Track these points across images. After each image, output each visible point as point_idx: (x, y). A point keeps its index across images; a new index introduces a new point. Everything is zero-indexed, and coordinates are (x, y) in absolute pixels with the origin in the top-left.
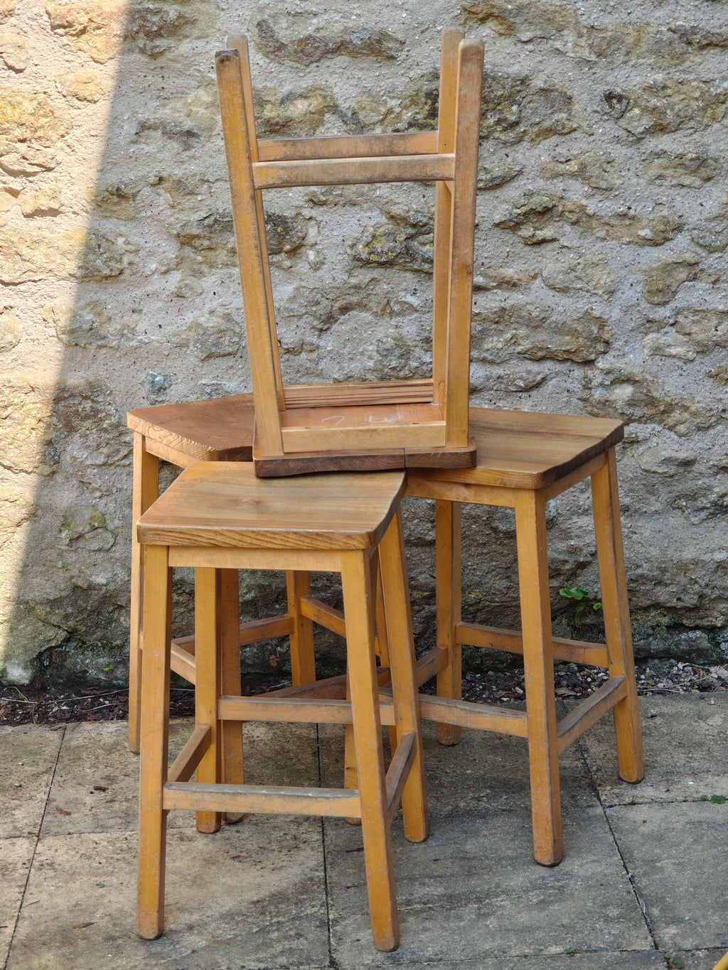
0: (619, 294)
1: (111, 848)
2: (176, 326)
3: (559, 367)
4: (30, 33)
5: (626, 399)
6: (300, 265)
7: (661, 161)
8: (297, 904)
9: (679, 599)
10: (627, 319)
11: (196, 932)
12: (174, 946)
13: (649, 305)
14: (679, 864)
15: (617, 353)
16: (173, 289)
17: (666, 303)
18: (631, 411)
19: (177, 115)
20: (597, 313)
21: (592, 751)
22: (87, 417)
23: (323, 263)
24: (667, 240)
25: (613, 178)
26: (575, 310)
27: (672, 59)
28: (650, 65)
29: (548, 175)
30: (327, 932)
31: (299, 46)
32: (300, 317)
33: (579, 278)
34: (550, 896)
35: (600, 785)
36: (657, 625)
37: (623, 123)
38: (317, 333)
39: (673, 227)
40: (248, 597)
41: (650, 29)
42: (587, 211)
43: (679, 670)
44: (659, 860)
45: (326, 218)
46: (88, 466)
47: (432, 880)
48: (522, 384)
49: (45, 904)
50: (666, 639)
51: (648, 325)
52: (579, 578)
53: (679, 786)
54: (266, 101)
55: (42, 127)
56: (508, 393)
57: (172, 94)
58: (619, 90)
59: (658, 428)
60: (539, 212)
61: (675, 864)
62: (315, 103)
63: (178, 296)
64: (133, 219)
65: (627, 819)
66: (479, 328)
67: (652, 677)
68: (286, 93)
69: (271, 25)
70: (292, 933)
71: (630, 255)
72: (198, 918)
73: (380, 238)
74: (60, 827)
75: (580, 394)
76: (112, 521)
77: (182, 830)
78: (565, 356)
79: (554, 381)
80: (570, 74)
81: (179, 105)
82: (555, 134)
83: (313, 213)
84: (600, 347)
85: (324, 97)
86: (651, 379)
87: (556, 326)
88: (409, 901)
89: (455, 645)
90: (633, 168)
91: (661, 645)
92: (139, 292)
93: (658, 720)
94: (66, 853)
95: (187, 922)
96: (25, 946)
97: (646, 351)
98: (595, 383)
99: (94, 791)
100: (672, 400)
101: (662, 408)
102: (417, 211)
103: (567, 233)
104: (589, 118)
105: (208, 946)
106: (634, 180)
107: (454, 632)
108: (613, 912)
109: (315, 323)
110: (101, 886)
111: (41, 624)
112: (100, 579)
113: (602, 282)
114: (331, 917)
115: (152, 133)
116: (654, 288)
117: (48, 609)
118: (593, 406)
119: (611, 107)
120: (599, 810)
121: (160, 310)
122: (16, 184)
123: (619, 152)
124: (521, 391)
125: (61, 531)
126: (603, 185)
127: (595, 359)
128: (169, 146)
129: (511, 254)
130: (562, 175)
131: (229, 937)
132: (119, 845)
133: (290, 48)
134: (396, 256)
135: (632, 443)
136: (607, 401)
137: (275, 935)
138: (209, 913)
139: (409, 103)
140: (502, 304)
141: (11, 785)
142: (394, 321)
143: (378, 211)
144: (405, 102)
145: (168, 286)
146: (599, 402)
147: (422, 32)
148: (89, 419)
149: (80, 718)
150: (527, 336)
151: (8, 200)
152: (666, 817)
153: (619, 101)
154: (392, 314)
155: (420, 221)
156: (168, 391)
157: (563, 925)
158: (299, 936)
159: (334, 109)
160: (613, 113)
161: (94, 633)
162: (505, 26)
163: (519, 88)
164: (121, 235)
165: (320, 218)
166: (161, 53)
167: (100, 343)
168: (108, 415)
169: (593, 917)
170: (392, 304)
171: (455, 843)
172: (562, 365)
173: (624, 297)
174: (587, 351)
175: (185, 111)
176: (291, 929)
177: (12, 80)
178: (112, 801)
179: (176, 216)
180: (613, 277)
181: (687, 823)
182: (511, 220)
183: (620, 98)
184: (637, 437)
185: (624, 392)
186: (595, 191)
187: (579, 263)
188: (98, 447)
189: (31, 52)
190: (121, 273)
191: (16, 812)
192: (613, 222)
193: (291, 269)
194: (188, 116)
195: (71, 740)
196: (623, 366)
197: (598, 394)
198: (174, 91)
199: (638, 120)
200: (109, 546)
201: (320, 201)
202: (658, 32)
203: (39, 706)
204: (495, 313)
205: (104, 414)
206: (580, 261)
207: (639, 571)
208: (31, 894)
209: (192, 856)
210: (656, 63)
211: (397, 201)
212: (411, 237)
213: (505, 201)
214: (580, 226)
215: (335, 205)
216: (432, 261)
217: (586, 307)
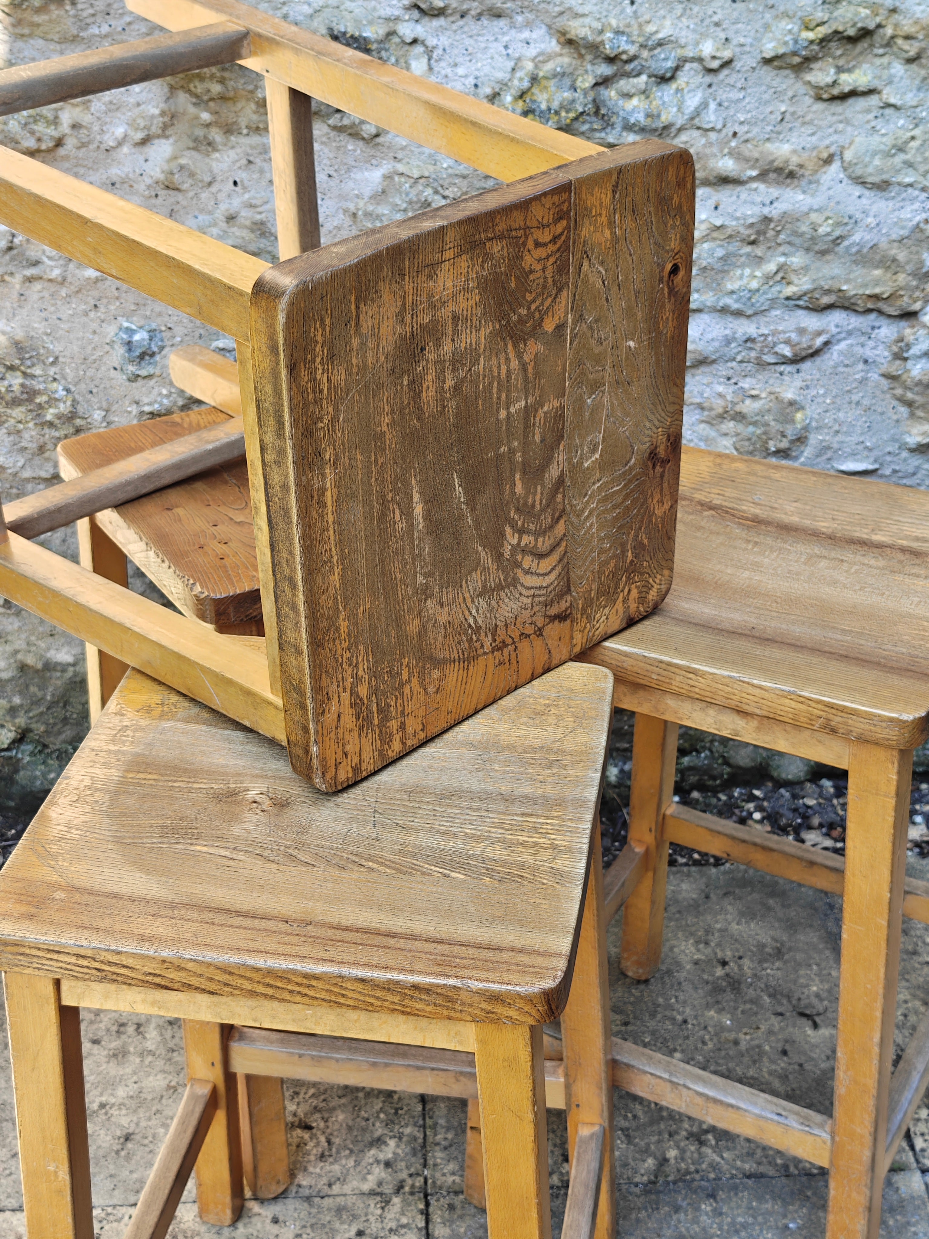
3: (854, 321)
16: (159, 175)
22: (16, 402)
26: (896, 223)
33: (909, 165)
45: (444, 41)
46: (28, 480)
48: (787, 351)
56: (761, 365)
60: (849, 37)
63: (168, 187)
64: (75, 39)
66: (720, 253)
73: (544, 82)
75: (884, 369)
78: (869, 305)
79: (843, 345)
83: (420, 30)
87: (858, 252)
89: (659, 844)
98: (915, 350)
102: (618, 32)
103: (896, 80)
107: (662, 823)
112: (63, 655)
118: (907, 388)
124: (783, 363)
127: (921, 310)
129: (788, 117)
134: (576, 119)
140: (766, 211)
143: (544, 28)
145: (147, 167)
146: (919, 383)
148: (19, 405)
150: (805, 269)
155: (624, 52)
156: (157, 358)
161: (59, 733)
165: (431, 42)
167: (29, 272)
168: (53, 401)
172: (862, 320)
174: (910, 297)
182: (794, 54)
187: (913, 138)
190: (59, 143)
193: (378, 140)
197: (918, 370)
201: (433, 9)
204: (752, 225)
205: (44, 398)
206: (917, 132)
211: (580, 10)
212: (604, 82)
213: (786, 15)
214: (922, 66)
215: (462, 16)
216: (642, 130)
217: (918, 219)
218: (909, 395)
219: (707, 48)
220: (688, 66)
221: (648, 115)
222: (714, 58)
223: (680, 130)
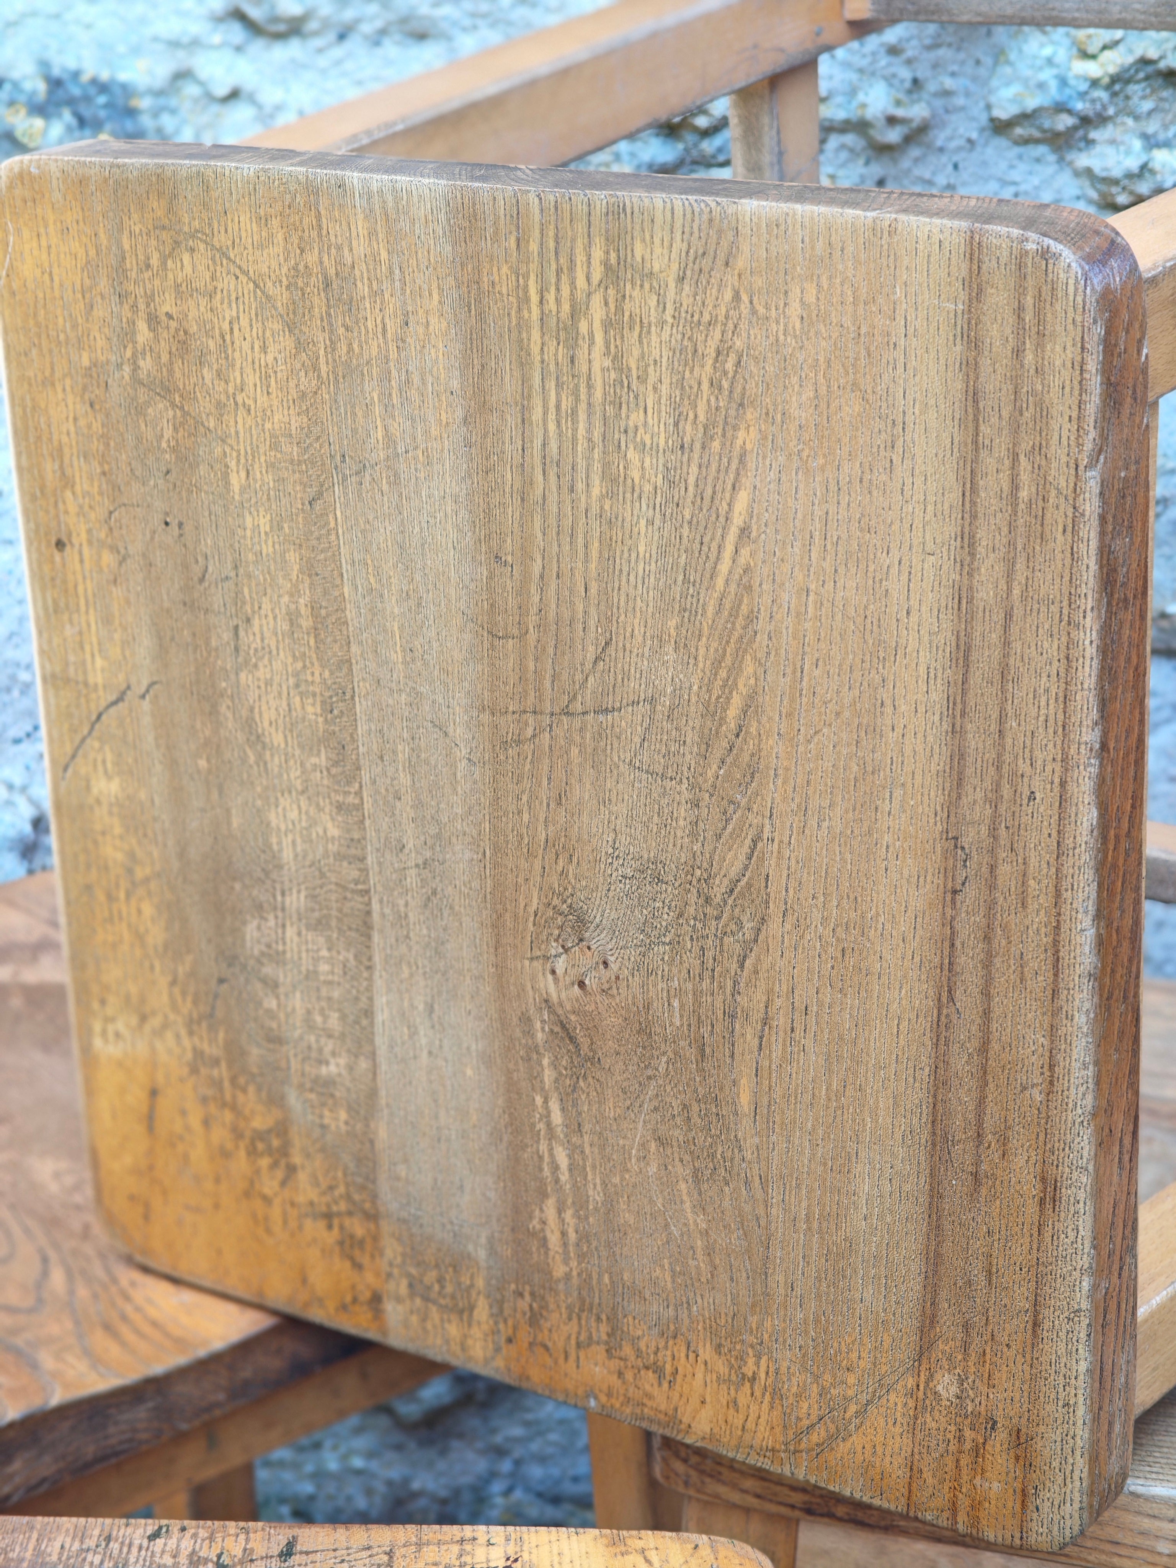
182: (1061, 108)
215: (342, 37)
219: (876, 101)
220: (836, 141)
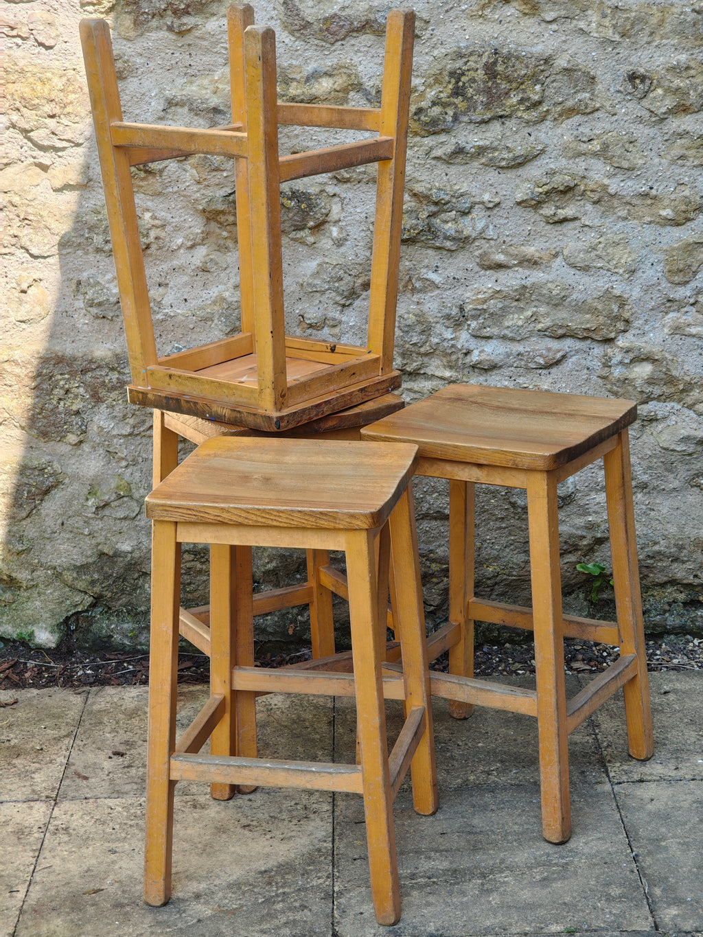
0: (639, 274)
1: (125, 814)
2: (201, 300)
3: (579, 345)
4: (61, 10)
5: (646, 378)
6: (324, 241)
7: (683, 141)
8: (303, 874)
9: (696, 576)
10: (647, 298)
11: (202, 901)
12: (181, 915)
13: (669, 285)
14: (685, 843)
15: (637, 332)
16: (199, 264)
17: (687, 282)
18: (650, 389)
19: (204, 92)
20: (617, 292)
21: (603, 726)
22: (113, 388)
23: (346, 240)
24: (688, 220)
25: (635, 158)
26: (595, 289)
27: (696, 39)
28: (674, 45)
29: (570, 155)
30: (331, 905)
31: (324, 24)
32: (323, 292)
33: (600, 257)
34: (553, 873)
35: (609, 761)
36: (674, 602)
37: (645, 103)
38: (340, 308)
39: (694, 207)
40: (270, 566)
41: (674, 10)
42: (609, 191)
43: (695, 646)
44: (664, 839)
45: (350, 195)
46: (115, 436)
47: (438, 854)
48: (541, 361)
49: (57, 869)
50: (682, 615)
51: (668, 304)
52: (596, 554)
53: (688, 764)
54: (292, 79)
55: (71, 103)
56: (528, 369)
57: (199, 71)
58: (642, 70)
59: (677, 406)
60: (561, 191)
61: (680, 843)
62: (340, 81)
63: (203, 270)
64: (160, 194)
65: (634, 797)
66: (500, 305)
67: (667, 652)
68: (311, 71)
69: (297, 4)
70: (297, 904)
71: (651, 234)
72: (205, 886)
74: (77, 791)
75: (599, 372)
76: (137, 490)
77: (195, 797)
78: (585, 334)
79: (574, 359)
80: (593, 54)
81: (206, 82)
82: (578, 114)
83: (337, 190)
84: (621, 326)
85: (349, 76)
86: (671, 358)
87: (576, 305)
88: (414, 874)
89: (467, 621)
90: (655, 148)
91: (677, 622)
92: (165, 266)
93: (671, 697)
94: (81, 818)
95: (195, 890)
96: (36, 911)
97: (666, 330)
98: (614, 361)
99: (112, 756)
100: (691, 379)
101: (681, 387)
102: (439, 189)
103: (589, 212)
104: (612, 98)
105: (214, 916)
106: (657, 160)
107: (467, 608)
108: (615, 891)
109: (338, 298)
110: (113, 852)
111: (67, 589)
112: (126, 547)
113: (623, 261)
114: (336, 889)
115: (179, 110)
116: (675, 268)
117: (75, 575)
118: (613, 384)
119: (634, 87)
120: (607, 787)
121: (186, 284)
122: (45, 158)
123: (642, 132)
124: (541, 368)
125: (87, 499)
126: (625, 164)
127: (615, 338)
128: (195, 123)
129: (532, 233)
130: (584, 154)
131: (234, 906)
132: (132, 811)
133: (316, 27)
134: (419, 233)
135: (651, 421)
136: (626, 379)
137: (279, 906)
138: (217, 882)
139: (432, 82)
140: (523, 282)
141: (33, 748)
142: (415, 298)
144: (428, 81)
145: (193, 260)
146: (619, 380)
147: (447, 11)
148: (115, 390)
149: (103, 682)
150: (548, 314)
151: (38, 174)
152: (674, 795)
153: (642, 81)
154: (414, 290)
155: (443, 199)
157: (565, 903)
158: (303, 907)
159: (358, 87)
160: (636, 93)
161: (119, 600)
162: (529, 6)
163: (542, 68)
164: (148, 210)
165: (343, 195)
166: (189, 30)
169: (595, 895)
170: (414, 281)
171: (462, 817)
172: (582, 343)
173: (644, 276)
174: (607, 329)
175: (212, 88)
176: (295, 901)
177: (41, 57)
178: (129, 766)
179: (203, 191)
180: (634, 256)
181: (694, 802)
182: (532, 199)
183: (643, 78)
184: (656, 415)
185: (643, 371)
186: (617, 170)
187: (600, 243)
188: (125, 417)
189: (61, 29)
190: (148, 247)
191: (36, 776)
192: (634, 201)
193: (315, 245)
194: (215, 93)
195: (94, 703)
196: (643, 345)
197: (617, 372)
198: (201, 68)
199: (661, 101)
200: (134, 514)
201: (344, 178)
202: (682, 12)
203: (65, 669)
204: (516, 290)
207: (656, 548)
208: (45, 858)
209: (204, 823)
210: (679, 44)
211: (420, 179)
212: (433, 215)
213: (527, 180)
214: (601, 206)
216: (454, 239)
217: (607, 286)
218: (615, 388)
219: (486, 197)
220: (477, 206)
221: (456, 232)
222: (490, 202)
223: (475, 239)
